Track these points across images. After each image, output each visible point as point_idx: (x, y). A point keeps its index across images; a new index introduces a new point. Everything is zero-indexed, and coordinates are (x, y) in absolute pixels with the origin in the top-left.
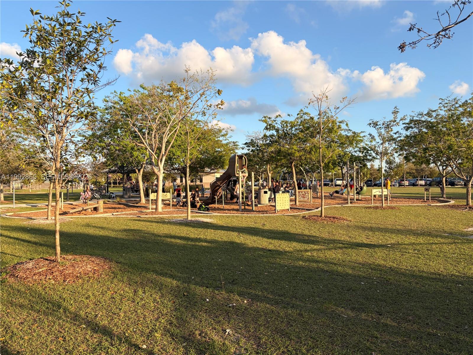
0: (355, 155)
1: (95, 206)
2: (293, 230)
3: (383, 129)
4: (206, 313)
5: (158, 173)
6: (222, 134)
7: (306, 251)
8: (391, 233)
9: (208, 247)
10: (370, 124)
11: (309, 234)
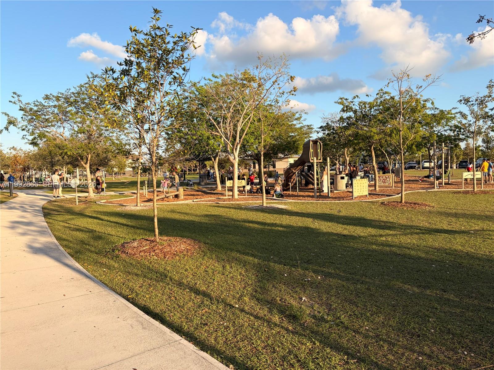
0: (445, 135)
1: (176, 193)
2: (369, 216)
3: (476, 105)
4: (285, 285)
5: (233, 162)
6: (296, 117)
7: (381, 236)
8: (478, 219)
9: (284, 231)
10: (461, 101)
11: (386, 220)
